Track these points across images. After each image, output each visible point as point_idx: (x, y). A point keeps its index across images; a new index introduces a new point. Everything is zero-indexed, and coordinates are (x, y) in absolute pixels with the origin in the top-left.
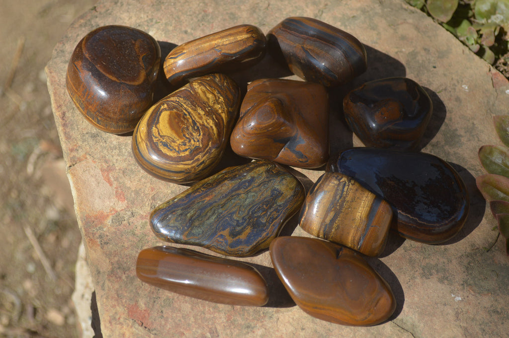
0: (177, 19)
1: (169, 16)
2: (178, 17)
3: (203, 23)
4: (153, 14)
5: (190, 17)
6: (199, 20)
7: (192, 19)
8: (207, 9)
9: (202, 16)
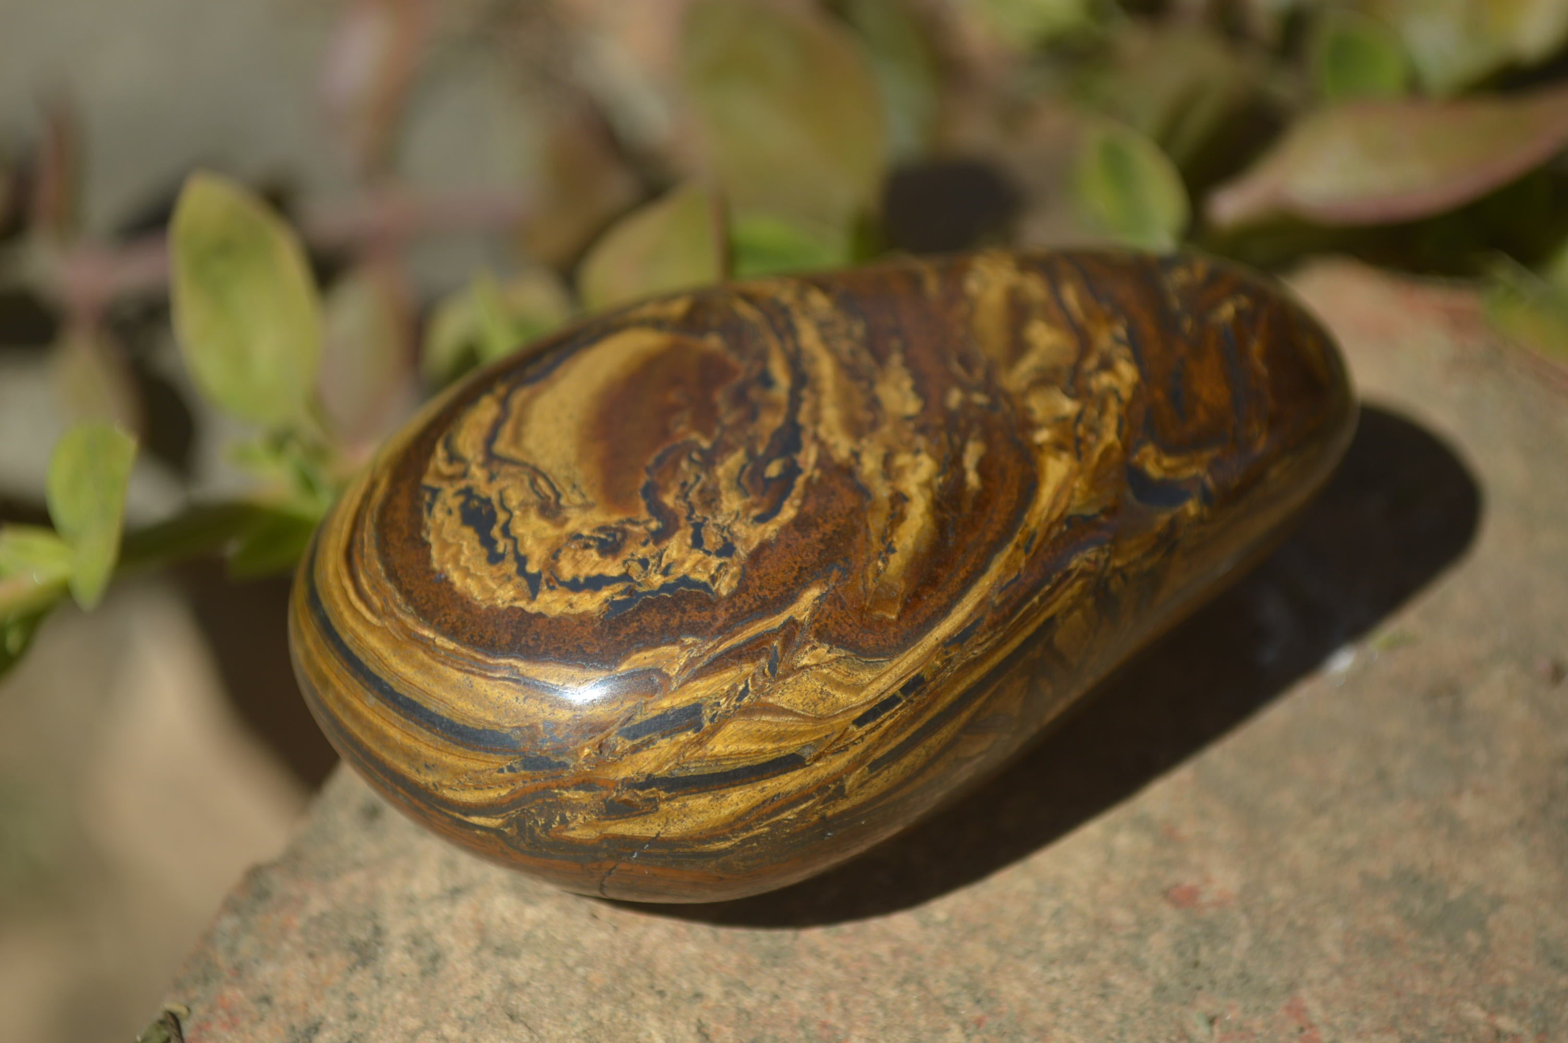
0: (968, 1010)
1: (892, 994)
2: (972, 987)
3: (1205, 1005)
4: (749, 1002)
5: (1078, 972)
6: (1161, 989)
7: (1105, 991)
8: (1190, 880)
9: (1178, 948)
